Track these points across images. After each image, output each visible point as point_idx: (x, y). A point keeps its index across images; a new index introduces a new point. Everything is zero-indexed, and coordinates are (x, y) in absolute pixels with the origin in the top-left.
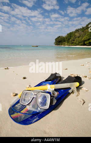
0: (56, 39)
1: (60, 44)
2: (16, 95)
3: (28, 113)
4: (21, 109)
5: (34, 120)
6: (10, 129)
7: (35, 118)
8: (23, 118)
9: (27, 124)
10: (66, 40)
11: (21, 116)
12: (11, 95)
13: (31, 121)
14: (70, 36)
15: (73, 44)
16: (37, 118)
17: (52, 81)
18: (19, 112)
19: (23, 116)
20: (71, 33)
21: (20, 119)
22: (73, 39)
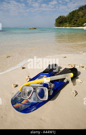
0: (57, 20)
1: (61, 26)
2: (17, 86)
3: (27, 104)
4: (22, 100)
5: (32, 109)
6: (13, 117)
7: (33, 107)
8: (23, 108)
9: (27, 113)
10: (68, 21)
11: (21, 106)
12: (12, 86)
13: (30, 110)
14: (73, 16)
15: (75, 25)
16: (35, 108)
17: (49, 73)
18: (20, 103)
19: (24, 106)
20: (73, 12)
21: (21, 109)
22: (76, 19)
